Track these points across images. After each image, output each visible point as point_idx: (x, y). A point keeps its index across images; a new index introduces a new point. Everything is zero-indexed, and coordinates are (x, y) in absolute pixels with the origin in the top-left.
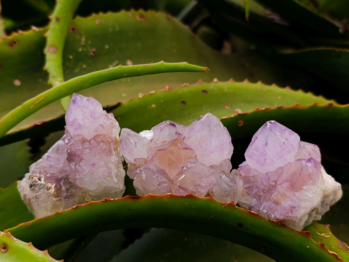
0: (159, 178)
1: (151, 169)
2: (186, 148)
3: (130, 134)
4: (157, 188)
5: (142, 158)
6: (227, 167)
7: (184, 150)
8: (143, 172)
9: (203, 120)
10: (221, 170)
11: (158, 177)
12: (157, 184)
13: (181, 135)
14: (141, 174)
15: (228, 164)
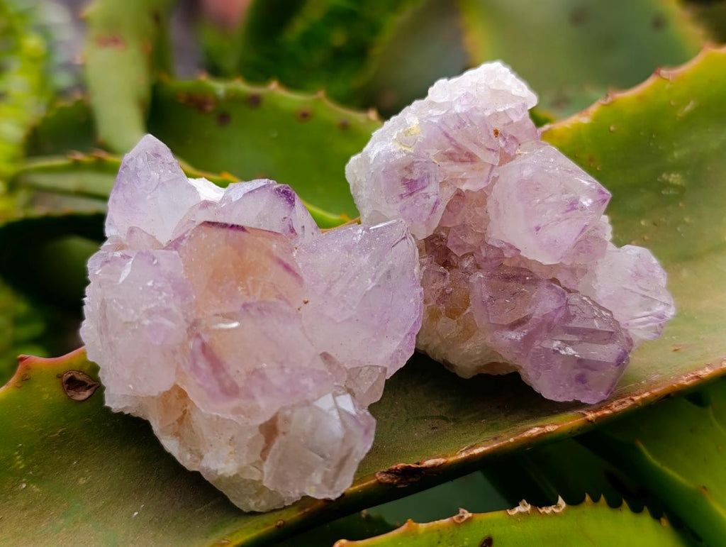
0: (161, 294)
1: (155, 262)
2: (287, 268)
3: (160, 156)
4: (139, 322)
5: (154, 238)
6: (368, 387)
7: (280, 269)
8: (130, 263)
9: (377, 229)
10: (348, 386)
11: (160, 290)
12: (144, 308)
13: (296, 234)
14: (123, 266)
15: (375, 380)
